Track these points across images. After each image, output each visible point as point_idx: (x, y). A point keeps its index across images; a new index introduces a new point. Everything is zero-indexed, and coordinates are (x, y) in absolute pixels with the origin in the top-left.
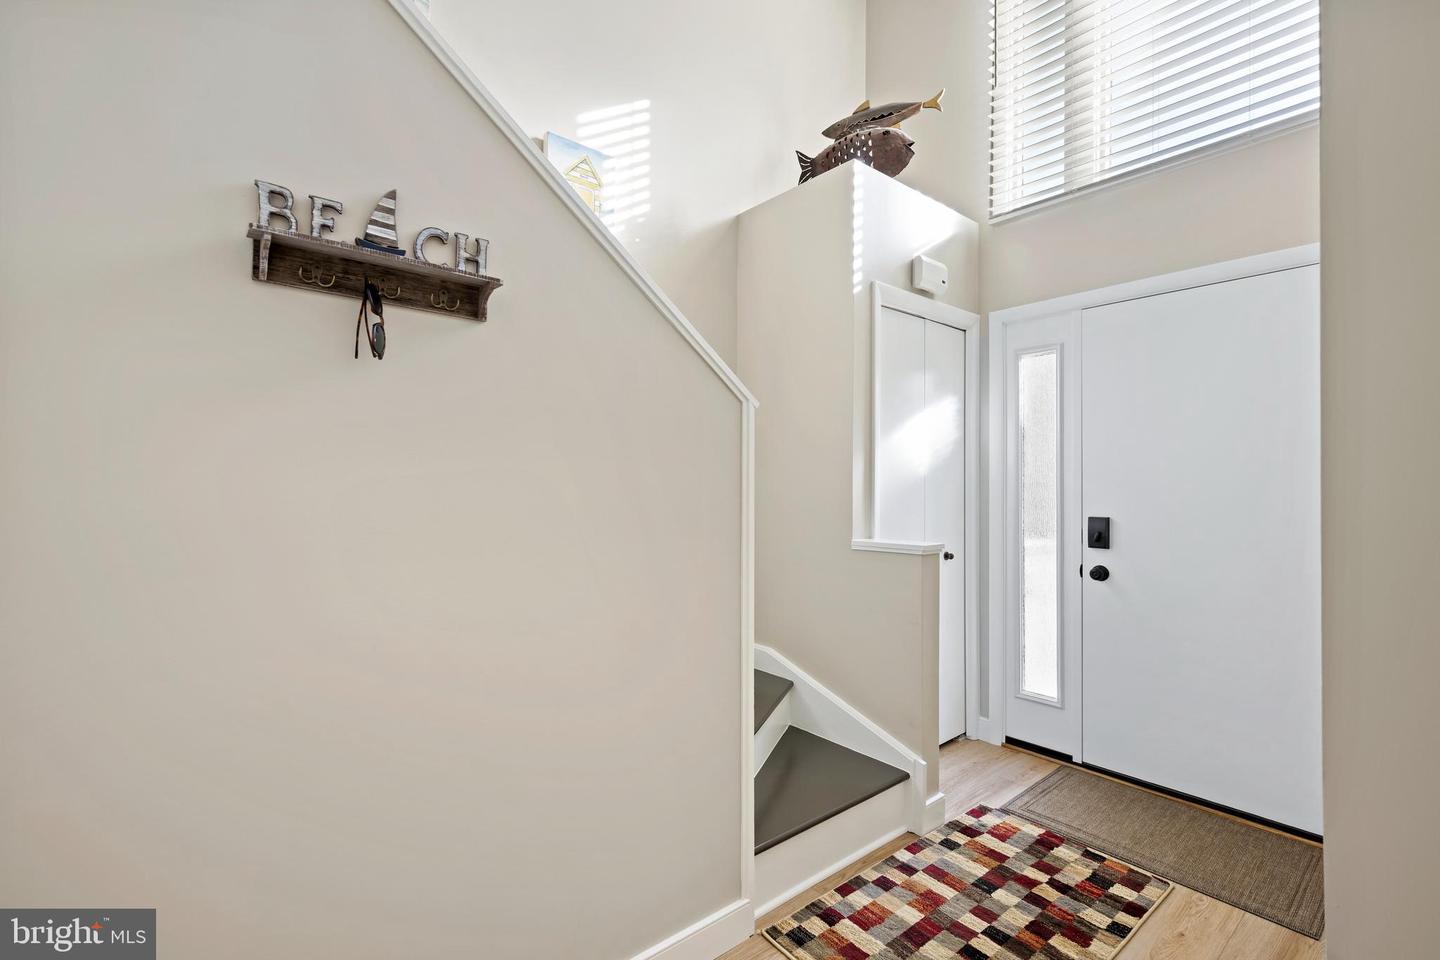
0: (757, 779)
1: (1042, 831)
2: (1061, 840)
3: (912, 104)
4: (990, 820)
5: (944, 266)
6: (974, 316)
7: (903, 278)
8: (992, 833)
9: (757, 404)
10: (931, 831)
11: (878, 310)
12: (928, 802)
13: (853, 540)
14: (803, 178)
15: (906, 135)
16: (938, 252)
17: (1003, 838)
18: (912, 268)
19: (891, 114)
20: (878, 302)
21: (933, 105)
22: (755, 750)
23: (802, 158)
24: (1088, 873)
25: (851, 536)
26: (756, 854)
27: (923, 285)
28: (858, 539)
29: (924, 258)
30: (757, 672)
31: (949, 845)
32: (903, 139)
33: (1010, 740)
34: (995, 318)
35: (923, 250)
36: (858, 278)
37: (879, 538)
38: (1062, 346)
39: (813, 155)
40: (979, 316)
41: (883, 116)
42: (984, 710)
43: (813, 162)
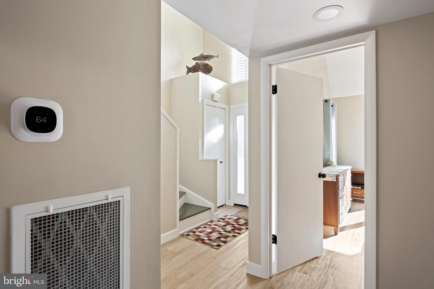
0: (180, 209)
1: (238, 218)
2: (241, 219)
3: (213, 56)
4: (227, 217)
5: (220, 95)
6: (227, 106)
7: (211, 98)
8: (228, 219)
9: (180, 130)
10: (215, 219)
11: (205, 105)
12: (215, 214)
13: (199, 158)
14: (188, 73)
15: (211, 65)
16: (218, 92)
17: (230, 219)
18: (212, 96)
19: (208, 57)
20: (205, 103)
21: (217, 57)
22: (179, 203)
23: (187, 67)
24: (244, 222)
25: (199, 157)
26: (179, 221)
27: (215, 99)
28: (200, 158)
29: (215, 94)
30: (179, 191)
31: (219, 221)
32: (210, 66)
33: (235, 204)
34: (232, 106)
35: (215, 91)
36: (200, 99)
37: (205, 157)
38: (245, 114)
39: (190, 67)
40: (228, 106)
41: (206, 58)
42: (229, 198)
43: (190, 68)
